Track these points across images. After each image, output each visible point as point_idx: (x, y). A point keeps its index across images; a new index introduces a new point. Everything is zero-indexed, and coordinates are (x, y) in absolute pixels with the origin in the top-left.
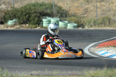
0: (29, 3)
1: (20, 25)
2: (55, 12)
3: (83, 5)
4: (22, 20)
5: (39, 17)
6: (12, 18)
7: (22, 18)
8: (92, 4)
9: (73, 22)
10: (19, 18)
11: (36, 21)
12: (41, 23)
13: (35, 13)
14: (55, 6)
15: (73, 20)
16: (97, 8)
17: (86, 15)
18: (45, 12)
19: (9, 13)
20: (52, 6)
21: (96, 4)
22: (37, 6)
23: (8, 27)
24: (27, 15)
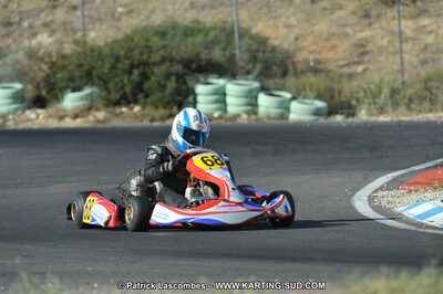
0: (144, 23)
1: (111, 109)
2: (241, 57)
3: (349, 30)
4: (117, 91)
5: (180, 78)
6: (78, 83)
7: (116, 84)
8: (384, 24)
9: (313, 95)
10: (104, 82)
11: (171, 94)
12: (191, 99)
13: (167, 64)
14: (241, 36)
15: (311, 86)
16: (402, 38)
17: (360, 68)
18: (203, 56)
19: (66, 62)
20: (230, 34)
21: (400, 26)
22: (175, 35)
23: (61, 118)
24: (136, 72)
